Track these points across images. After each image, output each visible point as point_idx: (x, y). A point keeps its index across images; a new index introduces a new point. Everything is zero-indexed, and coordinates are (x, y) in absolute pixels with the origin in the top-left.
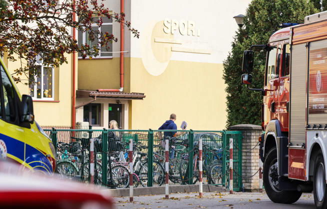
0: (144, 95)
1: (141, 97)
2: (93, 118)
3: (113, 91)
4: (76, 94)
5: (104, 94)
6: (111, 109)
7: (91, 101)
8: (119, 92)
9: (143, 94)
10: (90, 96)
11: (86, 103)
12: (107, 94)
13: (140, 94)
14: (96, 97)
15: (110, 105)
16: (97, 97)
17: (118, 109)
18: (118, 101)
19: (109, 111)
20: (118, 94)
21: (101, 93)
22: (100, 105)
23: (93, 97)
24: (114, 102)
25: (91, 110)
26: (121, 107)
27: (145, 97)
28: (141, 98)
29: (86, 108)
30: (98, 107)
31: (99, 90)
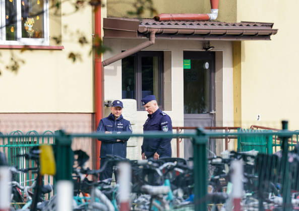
0: (274, 28)
1: (264, 32)
2: (144, 88)
3: (193, 20)
4: (104, 29)
5: (173, 27)
6: (188, 66)
7: (144, 45)
8: (208, 20)
9: (272, 25)
10: (139, 33)
11: (130, 52)
12: (181, 27)
13: (263, 24)
14: (153, 36)
15: (187, 55)
16: (157, 34)
17: (207, 65)
18: (206, 45)
19: (185, 70)
20: (209, 27)
21: (166, 26)
22: (161, 54)
23: (147, 34)
24: (195, 47)
25: (140, 67)
26: (213, 58)
27: (275, 32)
28: (266, 37)
29: (129, 64)
30: (156, 61)
31: (162, 17)
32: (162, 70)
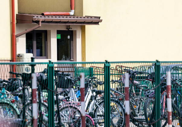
0: (100, 19)
1: (96, 21)
2: (37, 48)
3: (62, 15)
4: (16, 19)
5: (50, 18)
6: (59, 37)
7: (35, 27)
8: (69, 15)
9: (99, 18)
10: (33, 22)
11: (29, 30)
12: (54, 18)
13: (95, 17)
14: (40, 23)
15: (59, 32)
16: (42, 22)
17: (69, 37)
18: (68, 27)
19: (58, 40)
20: (68, 18)
21: (47, 18)
22: (46, 32)
23: (37, 22)
24: (63, 28)
25: (35, 38)
26: (72, 34)
27: (101, 21)
28: (97, 23)
29: (29, 37)
30: (43, 35)
31: (45, 13)
32: (46, 39)
